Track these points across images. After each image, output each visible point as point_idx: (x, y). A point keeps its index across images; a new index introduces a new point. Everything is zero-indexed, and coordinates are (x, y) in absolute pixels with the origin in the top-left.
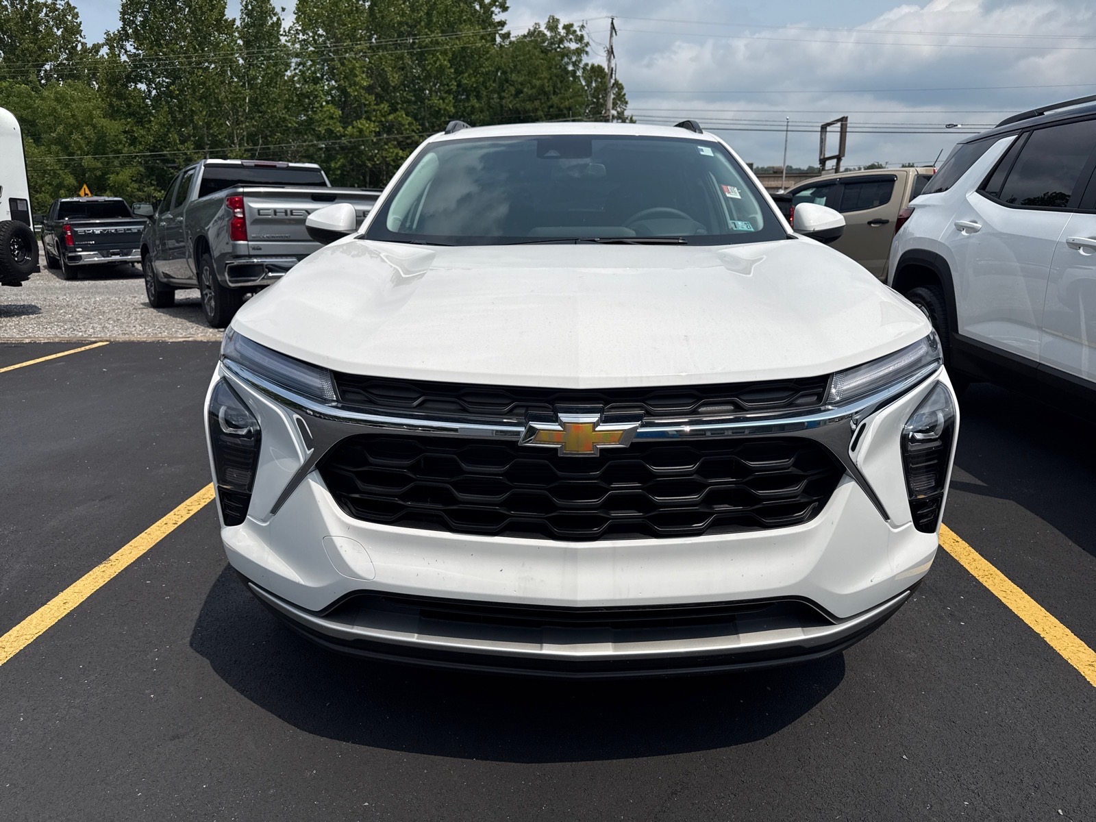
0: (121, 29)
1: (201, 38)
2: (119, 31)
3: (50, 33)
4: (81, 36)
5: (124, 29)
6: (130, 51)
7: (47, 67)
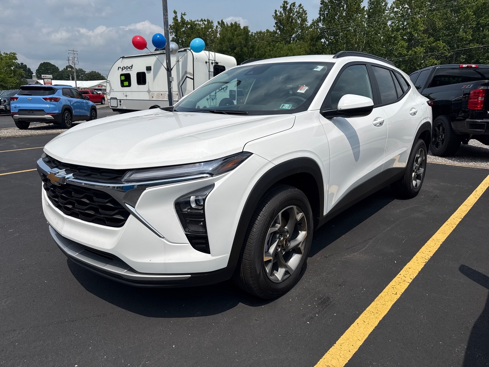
0: (318, 18)
1: (349, 17)
2: (317, 19)
3: (296, 22)
4: (307, 22)
5: (320, 17)
6: (320, 26)
7: (293, 36)
